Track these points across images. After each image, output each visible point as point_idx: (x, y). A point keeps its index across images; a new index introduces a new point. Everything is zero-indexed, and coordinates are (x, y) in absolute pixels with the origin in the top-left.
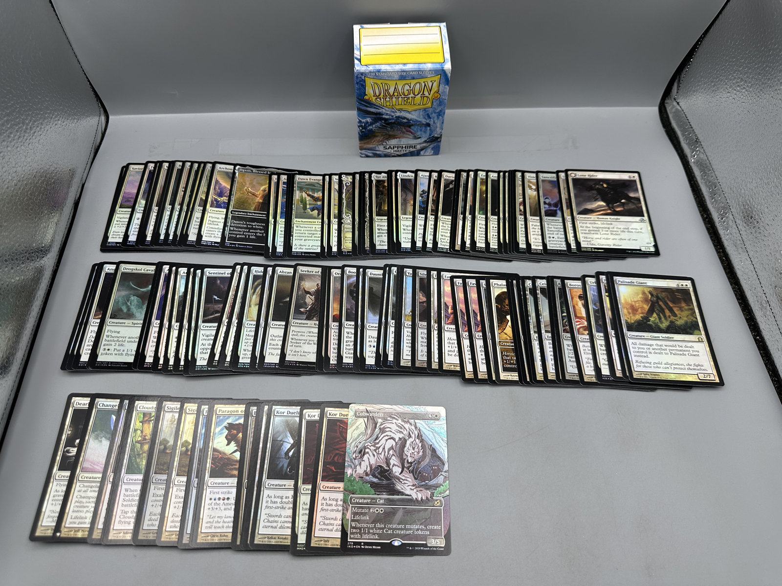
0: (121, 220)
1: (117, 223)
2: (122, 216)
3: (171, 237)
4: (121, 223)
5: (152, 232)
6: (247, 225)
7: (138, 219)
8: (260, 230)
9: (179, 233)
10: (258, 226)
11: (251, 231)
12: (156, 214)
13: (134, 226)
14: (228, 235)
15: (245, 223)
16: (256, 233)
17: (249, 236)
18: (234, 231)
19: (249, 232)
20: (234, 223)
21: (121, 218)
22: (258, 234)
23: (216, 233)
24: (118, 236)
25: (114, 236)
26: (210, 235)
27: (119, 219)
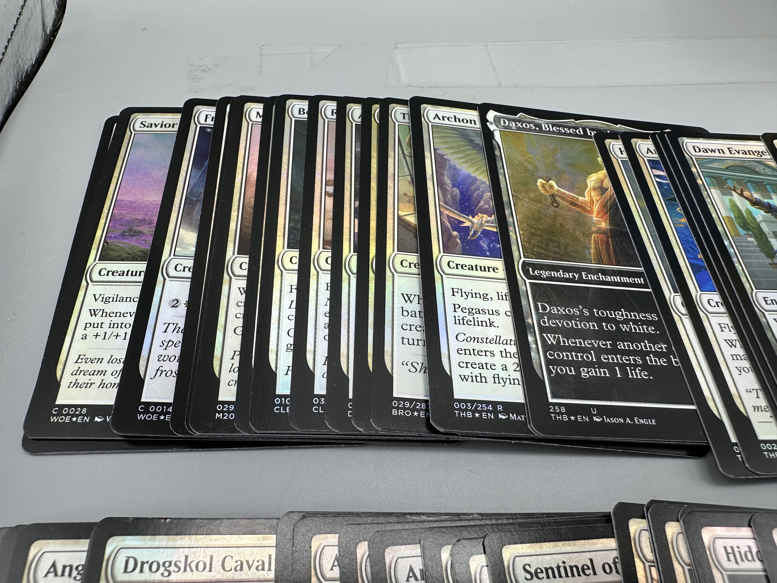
0: (108, 308)
1: (93, 320)
2: (110, 291)
3: (320, 387)
4: (107, 320)
5: (236, 362)
6: (599, 321)
7: (175, 304)
8: (653, 339)
9: (347, 363)
10: (635, 322)
11: (621, 346)
12: (243, 284)
13: (160, 336)
14: (549, 372)
15: (586, 313)
16: (643, 354)
17: (623, 367)
18: (558, 347)
19: (615, 351)
20: (551, 316)
21: (106, 301)
22: (652, 360)
23: (498, 361)
24: (97, 379)
25: (82, 379)
26: (477, 372)
27: (99, 305)
